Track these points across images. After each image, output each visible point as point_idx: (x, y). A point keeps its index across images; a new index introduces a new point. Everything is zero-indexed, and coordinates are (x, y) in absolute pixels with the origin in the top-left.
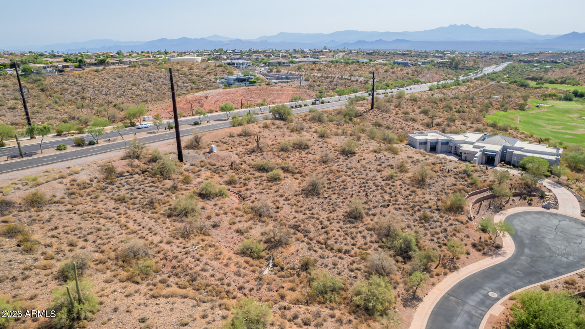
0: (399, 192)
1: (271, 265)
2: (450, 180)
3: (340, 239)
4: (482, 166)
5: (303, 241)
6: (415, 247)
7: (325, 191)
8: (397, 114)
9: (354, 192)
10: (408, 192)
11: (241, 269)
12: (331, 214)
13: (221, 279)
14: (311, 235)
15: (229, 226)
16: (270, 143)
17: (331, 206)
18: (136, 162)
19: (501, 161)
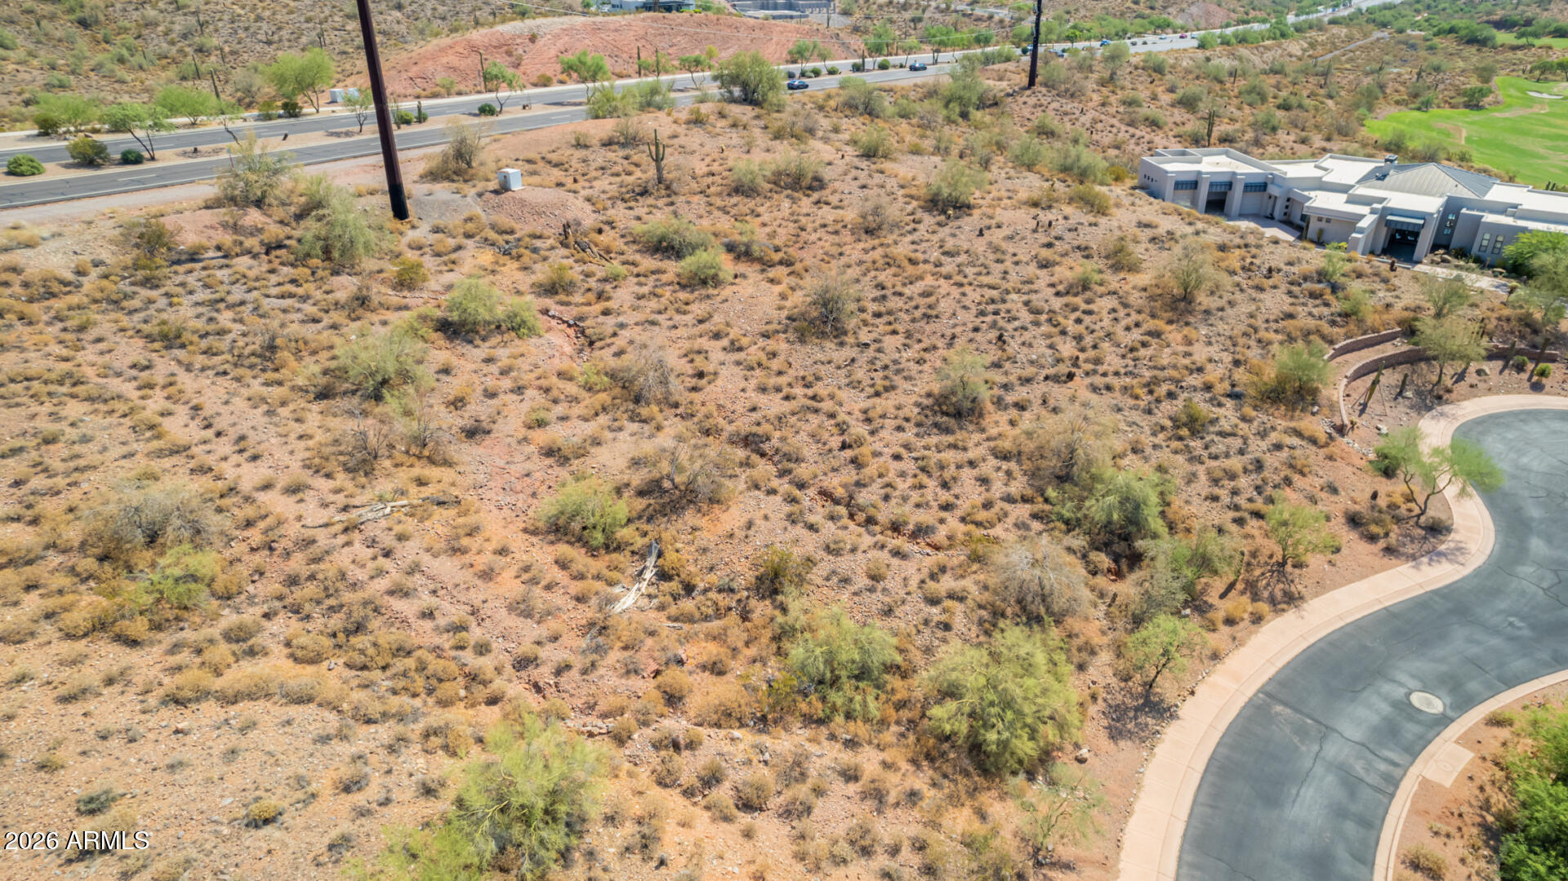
0: (1108, 335)
1: (648, 575)
2: (1275, 302)
3: (903, 485)
4: (1376, 261)
5: (772, 492)
6: (1156, 524)
7: (865, 323)
8: (1103, 105)
9: (958, 330)
10: (1136, 335)
11: (537, 591)
12: (877, 400)
13: (461, 628)
14: (802, 471)
15: (523, 432)
16: (701, 168)
17: (881, 374)
18: (253, 217)
19: (1435, 248)
